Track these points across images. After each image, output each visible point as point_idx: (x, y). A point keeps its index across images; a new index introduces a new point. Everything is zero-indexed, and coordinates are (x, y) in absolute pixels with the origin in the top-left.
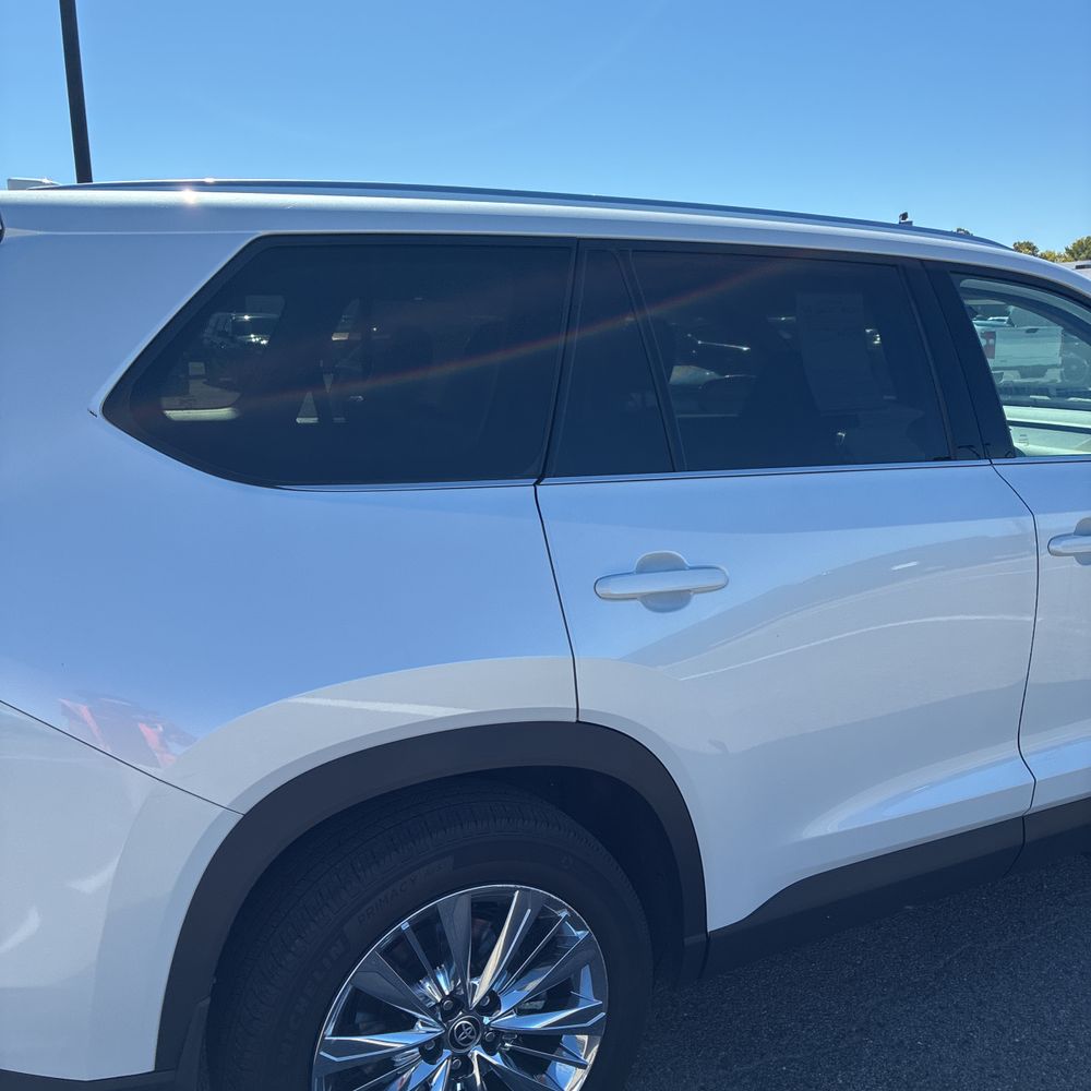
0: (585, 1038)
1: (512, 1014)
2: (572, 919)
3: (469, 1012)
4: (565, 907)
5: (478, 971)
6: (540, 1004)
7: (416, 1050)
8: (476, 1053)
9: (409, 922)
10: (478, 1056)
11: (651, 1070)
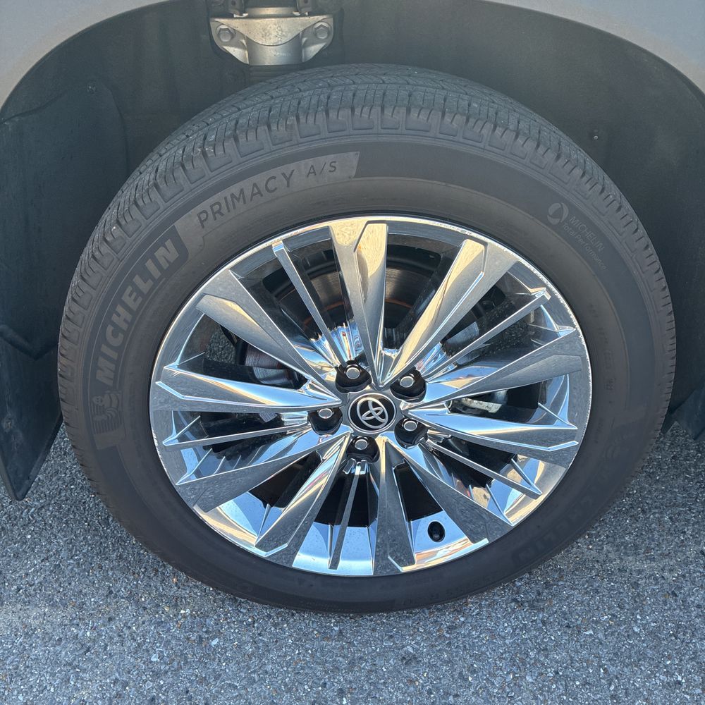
0: (542, 466)
1: (443, 406)
2: (552, 305)
3: (379, 390)
4: (545, 285)
5: (394, 341)
6: (494, 407)
7: (305, 414)
8: (385, 438)
9: (285, 241)
10: (387, 445)
11: (643, 511)
